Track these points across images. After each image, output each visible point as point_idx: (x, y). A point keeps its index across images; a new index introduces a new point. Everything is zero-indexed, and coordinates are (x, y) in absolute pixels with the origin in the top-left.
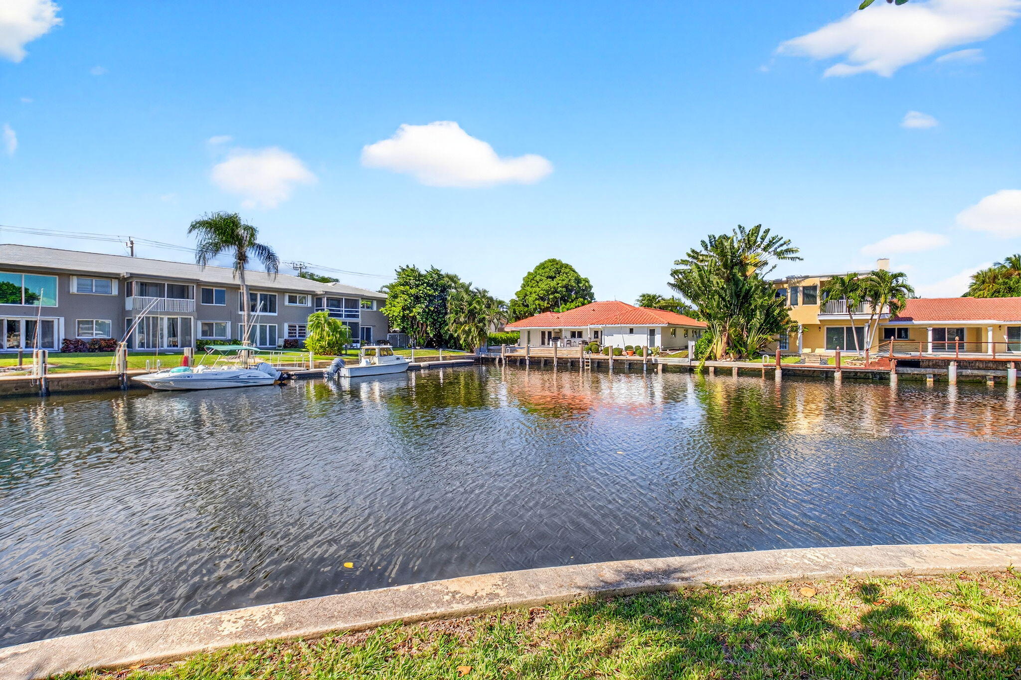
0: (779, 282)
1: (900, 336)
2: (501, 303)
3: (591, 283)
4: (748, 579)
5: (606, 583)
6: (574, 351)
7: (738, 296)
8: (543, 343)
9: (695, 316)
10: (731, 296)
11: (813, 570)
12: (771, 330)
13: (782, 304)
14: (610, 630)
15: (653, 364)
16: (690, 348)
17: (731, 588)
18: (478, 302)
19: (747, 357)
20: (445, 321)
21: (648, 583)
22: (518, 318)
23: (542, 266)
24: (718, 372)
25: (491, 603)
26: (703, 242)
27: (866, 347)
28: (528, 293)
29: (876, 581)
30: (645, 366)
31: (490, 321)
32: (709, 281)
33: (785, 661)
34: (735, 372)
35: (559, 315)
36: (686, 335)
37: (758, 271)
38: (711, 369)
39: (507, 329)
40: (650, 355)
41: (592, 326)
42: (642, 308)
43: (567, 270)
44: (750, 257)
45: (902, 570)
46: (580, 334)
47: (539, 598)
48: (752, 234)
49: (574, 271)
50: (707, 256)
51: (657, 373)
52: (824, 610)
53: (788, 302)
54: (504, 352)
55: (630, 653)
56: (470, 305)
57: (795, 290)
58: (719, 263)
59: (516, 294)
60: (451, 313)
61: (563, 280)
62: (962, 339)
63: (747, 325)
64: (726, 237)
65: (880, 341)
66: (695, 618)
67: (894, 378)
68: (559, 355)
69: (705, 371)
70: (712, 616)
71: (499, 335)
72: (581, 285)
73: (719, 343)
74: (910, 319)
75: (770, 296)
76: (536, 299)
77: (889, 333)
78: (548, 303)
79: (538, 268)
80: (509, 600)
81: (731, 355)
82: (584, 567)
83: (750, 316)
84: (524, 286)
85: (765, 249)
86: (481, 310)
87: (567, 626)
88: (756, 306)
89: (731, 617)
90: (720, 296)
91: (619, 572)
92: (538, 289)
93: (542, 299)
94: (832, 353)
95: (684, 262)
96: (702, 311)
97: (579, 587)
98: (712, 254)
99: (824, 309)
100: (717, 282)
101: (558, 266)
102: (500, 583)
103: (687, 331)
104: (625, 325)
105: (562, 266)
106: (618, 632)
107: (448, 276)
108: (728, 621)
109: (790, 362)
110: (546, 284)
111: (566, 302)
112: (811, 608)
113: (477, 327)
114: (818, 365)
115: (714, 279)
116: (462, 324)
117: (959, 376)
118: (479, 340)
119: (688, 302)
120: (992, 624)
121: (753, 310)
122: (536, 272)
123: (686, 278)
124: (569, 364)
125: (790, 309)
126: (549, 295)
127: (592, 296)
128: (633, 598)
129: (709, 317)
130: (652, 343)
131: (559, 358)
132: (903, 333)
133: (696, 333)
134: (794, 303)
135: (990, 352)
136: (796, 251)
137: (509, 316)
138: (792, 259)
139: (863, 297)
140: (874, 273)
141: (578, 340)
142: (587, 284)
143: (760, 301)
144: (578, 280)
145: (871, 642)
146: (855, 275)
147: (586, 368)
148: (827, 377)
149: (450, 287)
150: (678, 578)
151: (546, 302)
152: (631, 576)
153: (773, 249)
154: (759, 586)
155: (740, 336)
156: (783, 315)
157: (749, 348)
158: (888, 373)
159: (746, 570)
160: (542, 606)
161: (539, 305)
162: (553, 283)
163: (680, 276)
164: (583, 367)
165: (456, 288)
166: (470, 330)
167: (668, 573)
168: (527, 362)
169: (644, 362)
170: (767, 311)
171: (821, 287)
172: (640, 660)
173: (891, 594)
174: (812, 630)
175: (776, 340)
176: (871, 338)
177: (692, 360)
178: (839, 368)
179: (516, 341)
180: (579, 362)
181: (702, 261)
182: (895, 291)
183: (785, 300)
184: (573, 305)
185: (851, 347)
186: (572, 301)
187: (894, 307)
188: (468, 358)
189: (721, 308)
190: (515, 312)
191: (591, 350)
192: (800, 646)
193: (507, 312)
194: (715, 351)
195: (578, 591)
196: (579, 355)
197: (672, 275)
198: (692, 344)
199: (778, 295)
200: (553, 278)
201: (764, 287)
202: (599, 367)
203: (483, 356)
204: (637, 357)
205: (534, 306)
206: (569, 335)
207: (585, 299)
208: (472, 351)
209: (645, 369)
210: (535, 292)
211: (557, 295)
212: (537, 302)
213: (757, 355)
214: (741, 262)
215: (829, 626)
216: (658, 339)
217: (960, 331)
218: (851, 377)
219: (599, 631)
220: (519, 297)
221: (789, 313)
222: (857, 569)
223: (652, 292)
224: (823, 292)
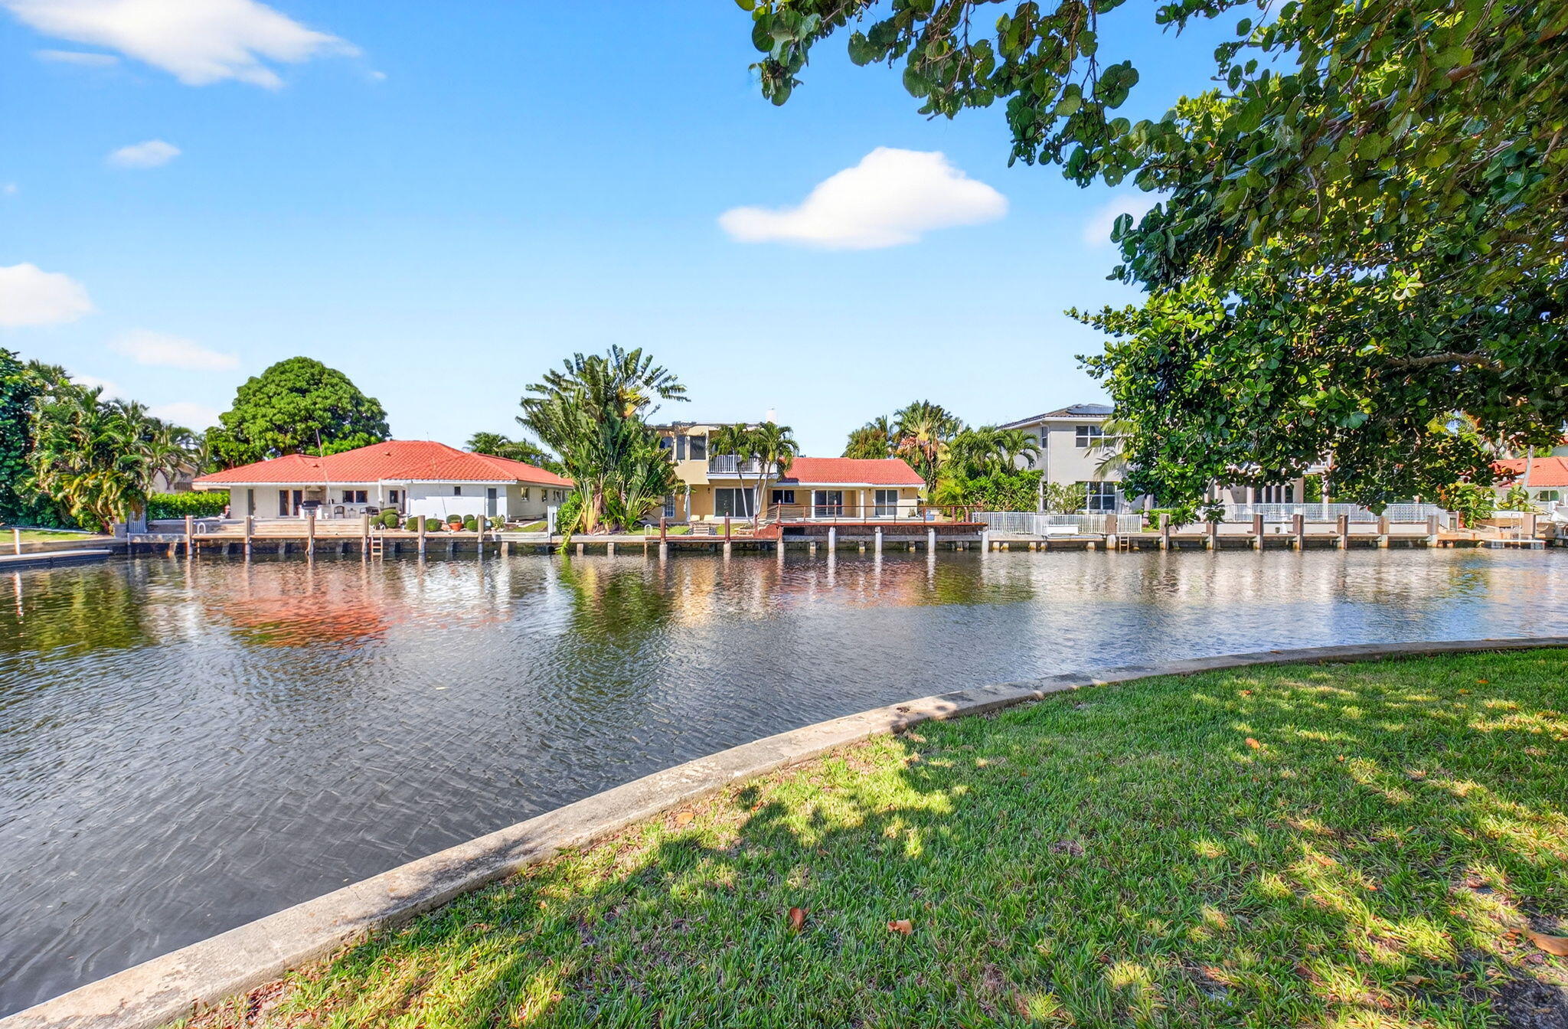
0: (662, 428)
1: (787, 500)
2: (181, 433)
3: (384, 408)
4: (615, 824)
5: (400, 898)
6: (354, 526)
7: (614, 444)
8: (284, 512)
9: (555, 469)
10: (606, 443)
11: (690, 789)
12: (655, 491)
13: (667, 457)
14: (409, 969)
15: (494, 543)
16: (550, 517)
17: (593, 843)
18: (122, 429)
19: (626, 528)
20: (25, 466)
21: (473, 875)
22: (224, 465)
23: (281, 368)
24: (589, 550)
25: (159, 1012)
26: (567, 362)
27: (755, 512)
28: (248, 416)
29: (755, 782)
30: (480, 546)
31: (152, 470)
32: (575, 419)
33: (656, 915)
34: (610, 549)
35: (319, 461)
36: (544, 498)
37: (638, 412)
38: (580, 547)
39: (200, 485)
40: (489, 529)
41: (387, 482)
42: (475, 455)
43: (335, 381)
44: (628, 390)
45: (780, 762)
46: (362, 496)
47: (271, 965)
48: (631, 359)
49: (349, 383)
50: (572, 383)
51: (499, 556)
52: (702, 834)
53: (674, 456)
54: (192, 530)
55: (441, 992)
56: (98, 432)
57: (681, 439)
58: (589, 396)
59: (221, 418)
60: (42, 447)
61: (326, 398)
62: (840, 503)
63: (626, 484)
64: (596, 359)
65: (769, 505)
66: (543, 903)
67: (781, 547)
68: (319, 533)
69: (571, 550)
70: (566, 892)
71: (178, 497)
72: (363, 409)
73: (591, 508)
74: (796, 480)
75: (653, 446)
76: (267, 430)
77: (776, 496)
78: (293, 438)
79: (271, 371)
80: (201, 993)
81: (606, 526)
82: (360, 887)
83: (629, 472)
84: (238, 402)
85: (647, 383)
86: (127, 444)
87: (328, 992)
88: (636, 459)
89: (590, 884)
90: (591, 442)
91: (422, 874)
92: (270, 412)
93: (280, 429)
94: (721, 520)
95: (539, 388)
96: (567, 464)
97: (350, 922)
98: (579, 380)
99: (713, 466)
100: (587, 422)
101: (316, 371)
102: (182, 967)
103: (545, 491)
104: (447, 482)
105: (323, 371)
106: (422, 967)
107: (34, 365)
108: (587, 890)
109: (676, 533)
110: (286, 403)
111: (331, 437)
112: (688, 836)
113: (118, 480)
114: (707, 535)
115: (582, 416)
116: (75, 474)
117: (837, 542)
118: (125, 507)
119: (545, 448)
120: (853, 797)
121: (633, 465)
122: (266, 378)
123: (544, 412)
124: (339, 550)
125: (676, 465)
126: (294, 422)
127: (385, 430)
128: (447, 908)
129: (576, 471)
130: (493, 509)
131: (317, 540)
132: (789, 496)
133: (558, 494)
134: (681, 457)
135: (862, 517)
136: (683, 390)
137: (203, 459)
138: (679, 398)
139: (752, 453)
140: (763, 425)
141: (360, 507)
142: (374, 408)
143: (641, 453)
144: (357, 400)
145: (748, 855)
146: (745, 425)
147: (373, 554)
148: (716, 550)
149: (40, 391)
150: (520, 853)
151: (289, 435)
152: (444, 875)
153: (656, 383)
154: (629, 829)
155: (617, 498)
156: (669, 471)
157: (628, 515)
158: (776, 543)
159: (612, 813)
160: (278, 977)
161: (275, 441)
162: (304, 402)
163: (535, 409)
164: (369, 553)
165: (55, 393)
166: (98, 488)
167: (503, 852)
168: (247, 549)
169: (480, 540)
170: (650, 465)
171: (710, 437)
172: (460, 994)
173: (770, 793)
174: (688, 863)
175: (660, 505)
176: (759, 501)
177: (553, 534)
178: (729, 539)
179: (222, 508)
180: (360, 544)
181: (565, 389)
182: (782, 447)
183: (671, 452)
184: (346, 444)
185: (740, 514)
186: (345, 437)
187: (781, 466)
188: (95, 545)
189: (592, 460)
190: (216, 451)
191: (383, 522)
192: (674, 889)
193: (197, 451)
194: (584, 521)
195: (350, 928)
196: (361, 533)
197: (522, 404)
198: (552, 510)
199: (662, 446)
200: (303, 392)
201: (646, 432)
202: (400, 552)
203: (138, 540)
204: (467, 533)
205: (263, 442)
206: (339, 498)
207: (371, 434)
208: (104, 531)
209: (480, 551)
210: (264, 416)
211: (310, 423)
212: (269, 435)
213: (639, 525)
214: (618, 396)
215: (706, 852)
216: (502, 504)
217: (838, 495)
218: (742, 549)
219: (387, 981)
220: (225, 424)
221: (675, 469)
222: (737, 774)
223: (492, 431)
224: (712, 443)
